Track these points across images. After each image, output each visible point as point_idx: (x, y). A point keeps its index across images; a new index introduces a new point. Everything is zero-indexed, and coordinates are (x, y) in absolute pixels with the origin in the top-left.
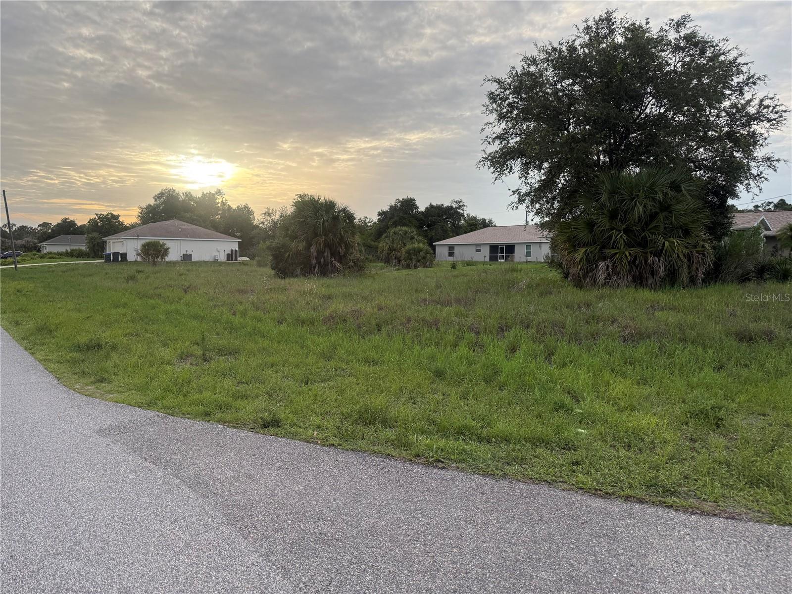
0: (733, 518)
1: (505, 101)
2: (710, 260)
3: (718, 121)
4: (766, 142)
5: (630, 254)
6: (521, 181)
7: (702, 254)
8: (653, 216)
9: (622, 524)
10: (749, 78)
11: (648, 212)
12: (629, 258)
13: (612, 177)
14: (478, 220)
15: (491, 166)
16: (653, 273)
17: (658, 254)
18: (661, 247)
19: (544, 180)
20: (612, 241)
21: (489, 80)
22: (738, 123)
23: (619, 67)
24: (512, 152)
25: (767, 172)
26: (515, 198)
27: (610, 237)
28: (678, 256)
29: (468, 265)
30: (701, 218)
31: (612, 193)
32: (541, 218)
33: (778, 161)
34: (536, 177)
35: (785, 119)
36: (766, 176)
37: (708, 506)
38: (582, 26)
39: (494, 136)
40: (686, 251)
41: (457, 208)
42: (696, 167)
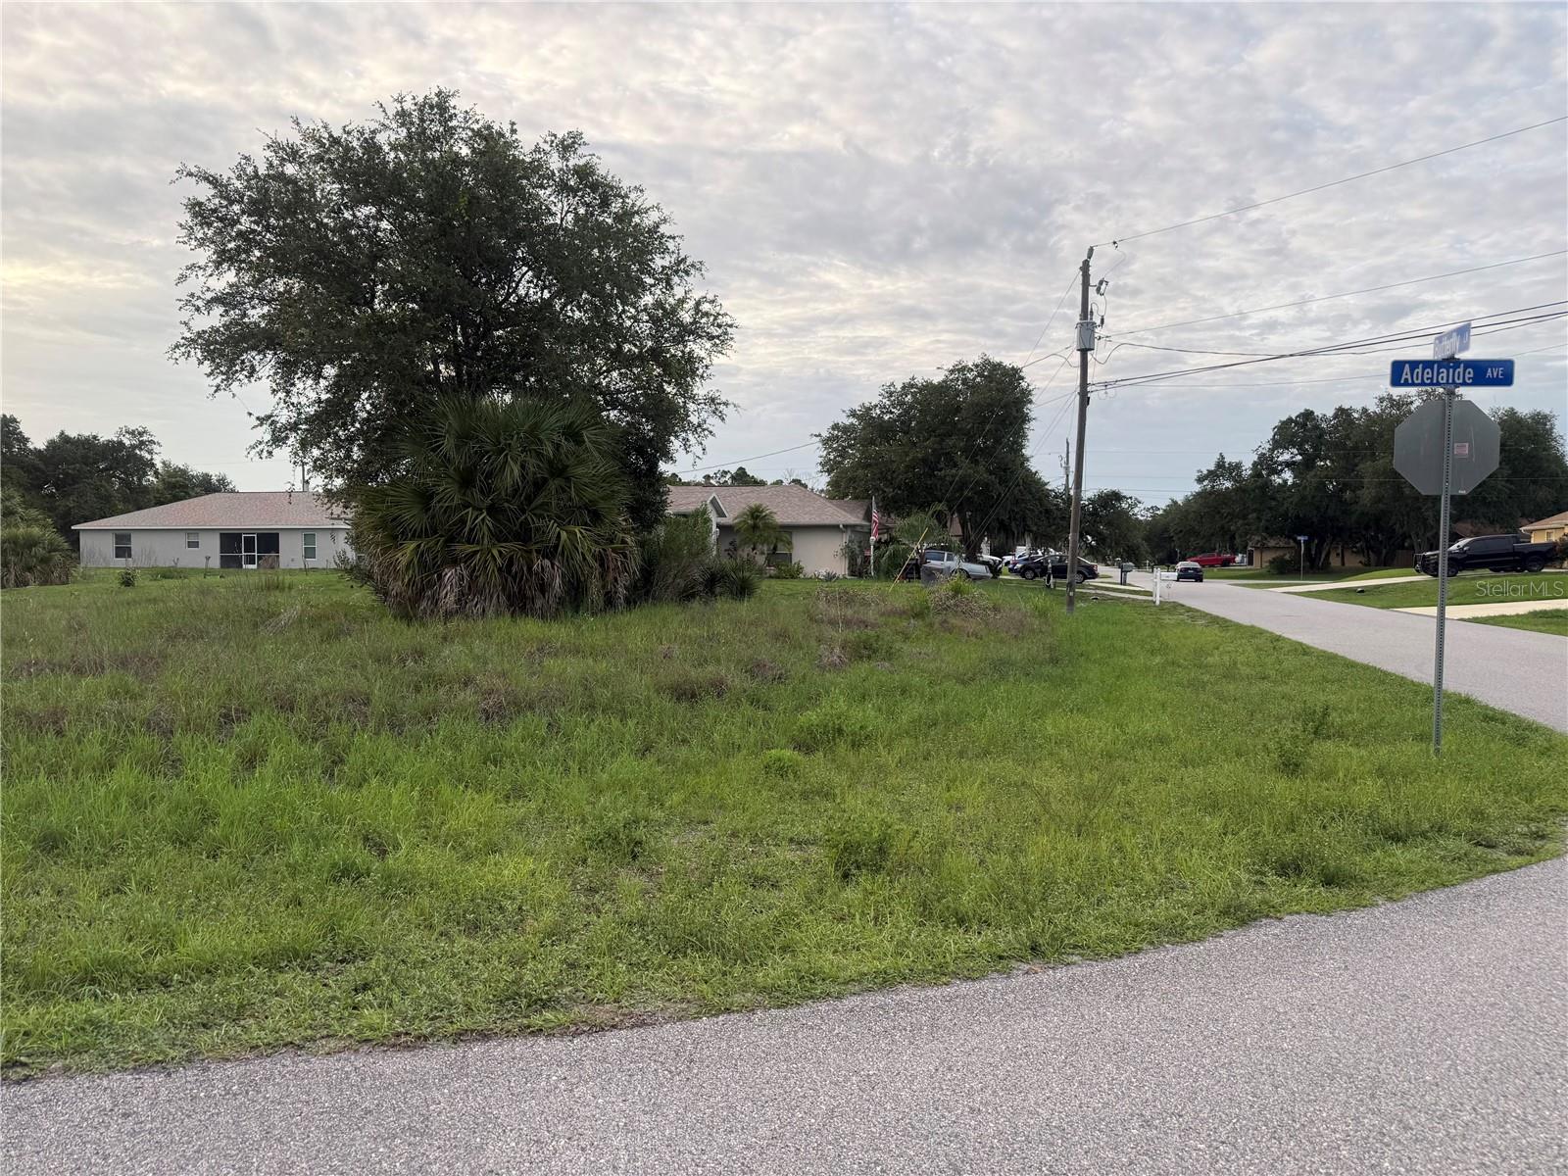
0: (643, 1024)
1: (233, 227)
2: (635, 564)
3: (637, 328)
4: (708, 372)
5: (500, 553)
6: (277, 397)
7: (622, 553)
8: (539, 485)
9: (443, 1094)
10: (679, 262)
11: (530, 478)
12: (499, 560)
13: (461, 407)
14: (193, 476)
15: (205, 358)
16: (543, 588)
17: (550, 553)
18: (554, 540)
19: (328, 400)
20: (467, 529)
21: (190, 174)
22: (666, 335)
23: (463, 201)
24: (253, 335)
25: (713, 422)
26: (265, 433)
27: (463, 521)
28: (585, 559)
29: (164, 577)
30: (618, 492)
31: (464, 437)
32: (326, 478)
33: (726, 404)
34: (310, 393)
35: (732, 339)
36: (711, 429)
37: (603, 1014)
38: (393, 108)
39: (209, 296)
40: (596, 549)
41: (134, 447)
42: (607, 403)
